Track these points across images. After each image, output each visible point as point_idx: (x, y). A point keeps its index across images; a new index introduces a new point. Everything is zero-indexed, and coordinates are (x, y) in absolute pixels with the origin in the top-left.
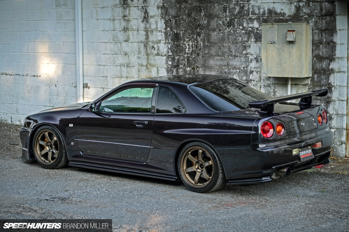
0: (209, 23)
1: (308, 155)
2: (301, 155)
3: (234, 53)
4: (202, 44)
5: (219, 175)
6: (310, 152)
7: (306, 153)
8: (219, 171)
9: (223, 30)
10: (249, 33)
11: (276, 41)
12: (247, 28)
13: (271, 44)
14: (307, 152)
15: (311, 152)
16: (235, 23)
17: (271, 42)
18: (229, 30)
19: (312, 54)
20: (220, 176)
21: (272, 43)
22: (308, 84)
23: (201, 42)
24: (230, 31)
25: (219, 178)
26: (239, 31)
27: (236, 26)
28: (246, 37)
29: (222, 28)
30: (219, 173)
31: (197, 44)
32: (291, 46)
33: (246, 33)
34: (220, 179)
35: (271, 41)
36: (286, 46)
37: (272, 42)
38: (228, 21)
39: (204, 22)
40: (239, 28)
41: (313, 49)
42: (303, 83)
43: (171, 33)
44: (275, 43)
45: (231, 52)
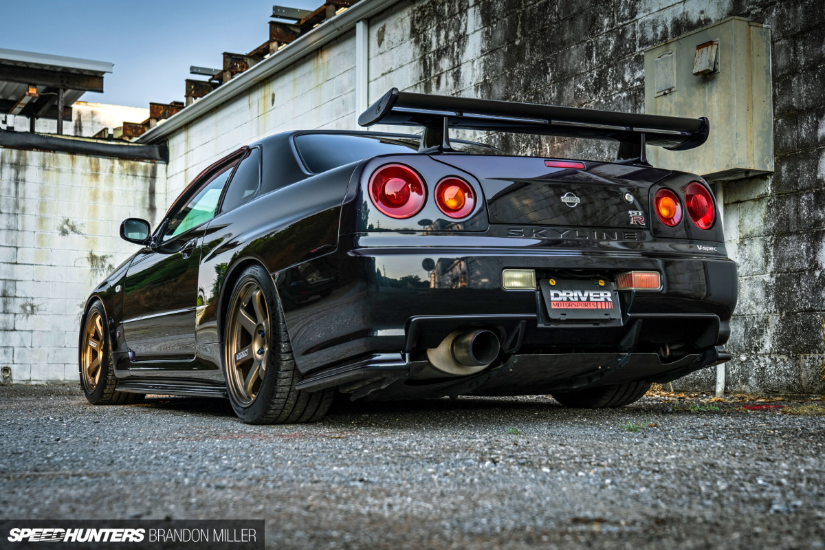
0: (560, 92)
1: (592, 307)
2: (553, 299)
3: (607, 153)
4: (548, 148)
5: (279, 357)
6: (602, 299)
7: (584, 299)
8: (280, 346)
9: (586, 103)
10: (635, 95)
11: (675, 85)
12: (632, 84)
13: (664, 97)
14: (589, 297)
15: (610, 300)
16: (608, 78)
17: (662, 93)
18: (597, 100)
19: (774, 109)
20: (285, 363)
21: (665, 94)
22: (766, 194)
23: (547, 145)
24: (599, 101)
25: (282, 369)
26: (617, 96)
27: (609, 85)
28: (630, 106)
29: (584, 98)
30: (280, 352)
31: (539, 152)
32: (707, 90)
33: (629, 97)
34: (286, 374)
35: (664, 89)
36: (697, 92)
37: (667, 92)
38: (595, 79)
39: (553, 95)
40: (617, 89)
41: (774, 96)
42: (755, 196)
43: (497, 137)
44: (673, 90)
45: (602, 151)
